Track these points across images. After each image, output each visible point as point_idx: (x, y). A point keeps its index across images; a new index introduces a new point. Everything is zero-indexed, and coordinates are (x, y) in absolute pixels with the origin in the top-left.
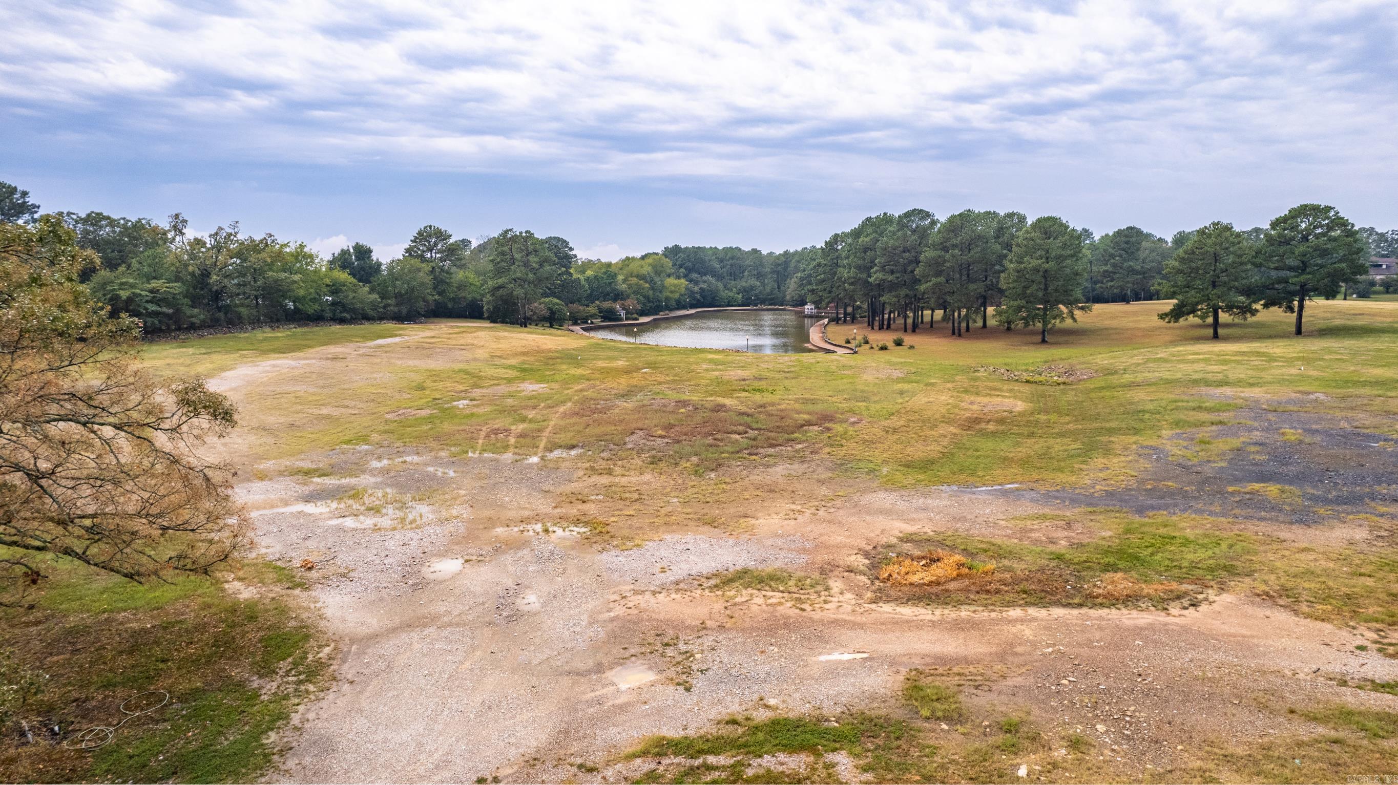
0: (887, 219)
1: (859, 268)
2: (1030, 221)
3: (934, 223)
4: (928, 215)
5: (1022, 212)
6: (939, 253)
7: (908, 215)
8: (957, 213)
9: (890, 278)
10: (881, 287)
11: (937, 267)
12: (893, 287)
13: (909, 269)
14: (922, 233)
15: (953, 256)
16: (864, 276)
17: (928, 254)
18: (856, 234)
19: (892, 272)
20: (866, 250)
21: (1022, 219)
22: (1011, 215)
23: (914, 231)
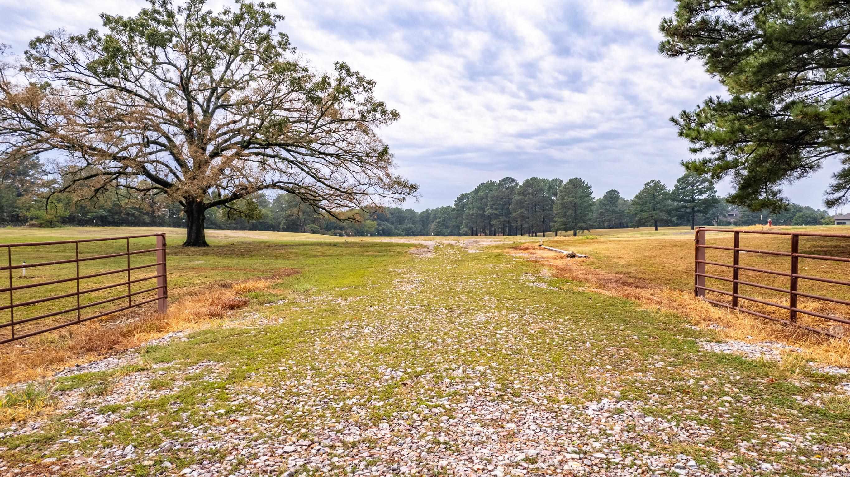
0: (492, 183)
1: (478, 208)
2: (565, 182)
3: (517, 184)
4: (513, 180)
5: (561, 179)
6: (521, 197)
7: (504, 180)
8: (529, 178)
9: (496, 212)
10: (490, 218)
11: (520, 203)
12: (497, 216)
13: (506, 207)
14: (512, 189)
15: (529, 199)
16: (481, 212)
17: (516, 198)
18: (476, 191)
19: (496, 209)
20: (482, 199)
21: (561, 181)
22: (555, 180)
23: (507, 188)
